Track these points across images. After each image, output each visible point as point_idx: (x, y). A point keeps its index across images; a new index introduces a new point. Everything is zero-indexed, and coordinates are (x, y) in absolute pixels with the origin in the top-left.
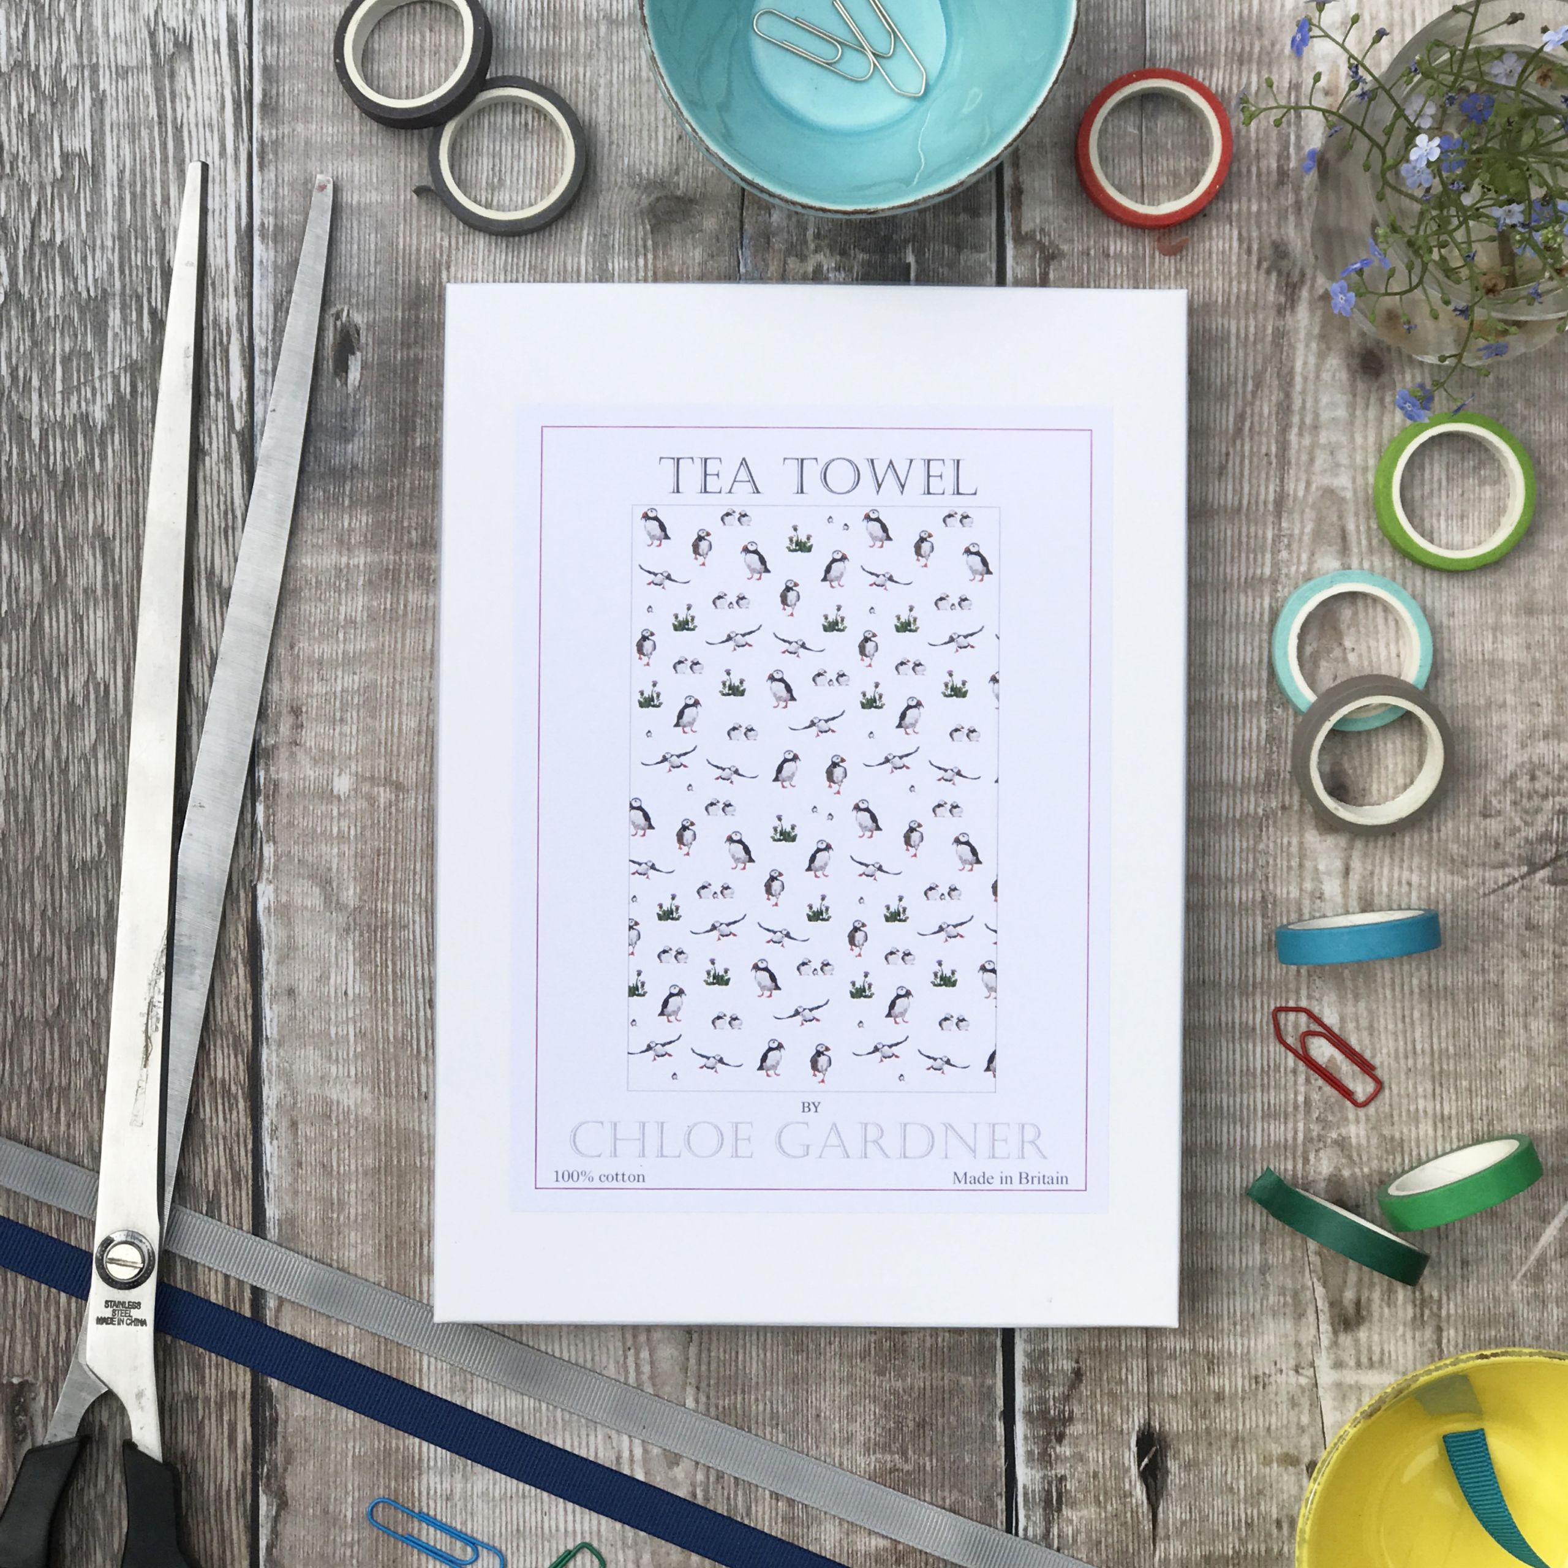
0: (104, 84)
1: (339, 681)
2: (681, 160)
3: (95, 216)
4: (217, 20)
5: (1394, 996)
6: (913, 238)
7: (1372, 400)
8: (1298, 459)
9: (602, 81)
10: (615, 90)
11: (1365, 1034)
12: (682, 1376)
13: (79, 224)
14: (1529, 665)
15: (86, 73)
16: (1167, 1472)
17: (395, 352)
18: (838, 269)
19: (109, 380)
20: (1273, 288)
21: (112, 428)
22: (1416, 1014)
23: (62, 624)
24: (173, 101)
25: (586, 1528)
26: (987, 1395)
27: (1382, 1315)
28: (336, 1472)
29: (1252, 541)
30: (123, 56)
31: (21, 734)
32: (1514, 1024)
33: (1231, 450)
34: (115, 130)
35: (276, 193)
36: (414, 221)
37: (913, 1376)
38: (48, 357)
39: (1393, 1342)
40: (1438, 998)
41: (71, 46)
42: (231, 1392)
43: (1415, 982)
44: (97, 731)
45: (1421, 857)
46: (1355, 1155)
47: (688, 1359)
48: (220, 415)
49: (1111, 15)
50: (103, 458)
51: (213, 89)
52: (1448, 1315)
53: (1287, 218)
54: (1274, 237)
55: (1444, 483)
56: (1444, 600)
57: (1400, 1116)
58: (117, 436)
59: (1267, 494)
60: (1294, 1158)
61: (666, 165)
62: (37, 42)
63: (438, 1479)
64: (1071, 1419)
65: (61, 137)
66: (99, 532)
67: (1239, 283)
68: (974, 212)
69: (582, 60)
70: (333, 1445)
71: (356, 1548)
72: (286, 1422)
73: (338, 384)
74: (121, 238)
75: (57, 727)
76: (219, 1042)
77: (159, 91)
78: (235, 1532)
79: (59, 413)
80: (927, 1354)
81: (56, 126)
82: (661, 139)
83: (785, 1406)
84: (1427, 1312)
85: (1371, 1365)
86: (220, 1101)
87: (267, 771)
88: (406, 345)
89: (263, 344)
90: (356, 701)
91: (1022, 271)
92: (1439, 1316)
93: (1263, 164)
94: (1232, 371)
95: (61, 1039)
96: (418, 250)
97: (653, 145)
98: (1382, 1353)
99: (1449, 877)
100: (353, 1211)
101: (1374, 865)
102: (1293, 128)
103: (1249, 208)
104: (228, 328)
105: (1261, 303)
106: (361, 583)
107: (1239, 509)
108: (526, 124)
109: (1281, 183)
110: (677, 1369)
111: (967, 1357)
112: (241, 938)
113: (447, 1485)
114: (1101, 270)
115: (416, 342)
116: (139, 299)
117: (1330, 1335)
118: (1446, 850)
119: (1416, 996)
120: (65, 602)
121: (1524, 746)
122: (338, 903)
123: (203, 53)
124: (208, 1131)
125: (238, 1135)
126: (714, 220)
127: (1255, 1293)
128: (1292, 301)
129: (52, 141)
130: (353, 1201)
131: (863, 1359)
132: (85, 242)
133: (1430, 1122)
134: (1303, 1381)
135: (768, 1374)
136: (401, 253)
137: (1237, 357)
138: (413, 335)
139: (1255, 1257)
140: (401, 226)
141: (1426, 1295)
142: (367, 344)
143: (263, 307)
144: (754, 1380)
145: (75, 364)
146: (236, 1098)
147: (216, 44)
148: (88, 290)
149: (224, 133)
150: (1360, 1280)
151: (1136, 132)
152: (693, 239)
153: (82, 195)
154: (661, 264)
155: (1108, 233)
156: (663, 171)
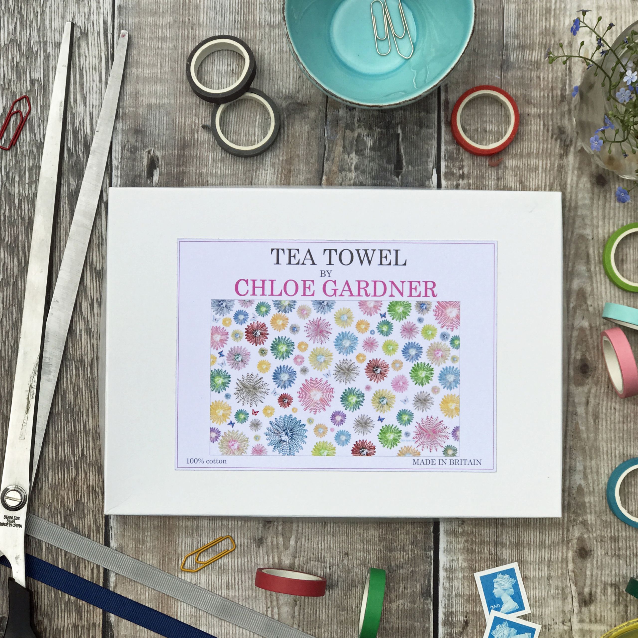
0: (50, 50)
2: (300, 87)
3: (44, 107)
4: (99, 23)
5: (607, 458)
6: (401, 123)
7: (601, 196)
9: (266, 52)
10: (272, 55)
11: (595, 475)
12: (292, 620)
13: (37, 111)
15: (42, 45)
17: (174, 168)
18: (368, 135)
20: (558, 147)
24: (79, 58)
26: (427, 631)
27: (601, 599)
30: (58, 38)
31: (7, 332)
34: (54, 70)
36: (183, 112)
38: (23, 168)
39: (606, 611)
41: (35, 34)
42: (93, 623)
43: (617, 452)
46: (590, 528)
47: (294, 613)
49: (489, 26)
51: (97, 53)
52: (630, 600)
53: (564, 116)
54: (559, 124)
60: (563, 529)
61: (294, 89)
62: (21, 31)
65: (30, 73)
67: (543, 144)
68: (428, 111)
69: (257, 42)
72: (117, 637)
73: (149, 182)
76: (91, 469)
79: (27, 192)
80: (400, 613)
81: (28, 67)
82: (292, 78)
83: (337, 634)
84: (621, 599)
85: (596, 622)
86: (91, 495)
88: (179, 165)
89: (117, 164)
91: (448, 138)
92: (626, 600)
93: (555, 92)
94: (540, 183)
96: (185, 124)
97: (288, 80)
99: (633, 406)
100: (148, 545)
101: (599, 400)
102: (568, 77)
103: (548, 112)
105: (553, 153)
108: (233, 70)
109: (562, 100)
110: (290, 617)
111: (417, 614)
114: (483, 138)
115: (183, 164)
117: (578, 608)
119: (617, 458)
123: (93, 37)
124: (86, 508)
125: (98, 511)
126: (314, 113)
127: (545, 588)
128: (566, 153)
129: (26, 74)
130: (148, 539)
132: (40, 118)
134: (566, 628)
135: (330, 620)
136: (177, 125)
137: (542, 177)
138: (182, 161)
139: (545, 572)
140: (178, 114)
141: (621, 591)
142: (162, 165)
143: (117, 148)
144: (324, 622)
145: (34, 171)
146: (98, 494)
147: (99, 33)
148: (41, 139)
149: (101, 72)
150: (591, 584)
151: (499, 77)
152: (305, 121)
153: (39, 98)
154: (290, 132)
155: (486, 121)
156: (292, 92)
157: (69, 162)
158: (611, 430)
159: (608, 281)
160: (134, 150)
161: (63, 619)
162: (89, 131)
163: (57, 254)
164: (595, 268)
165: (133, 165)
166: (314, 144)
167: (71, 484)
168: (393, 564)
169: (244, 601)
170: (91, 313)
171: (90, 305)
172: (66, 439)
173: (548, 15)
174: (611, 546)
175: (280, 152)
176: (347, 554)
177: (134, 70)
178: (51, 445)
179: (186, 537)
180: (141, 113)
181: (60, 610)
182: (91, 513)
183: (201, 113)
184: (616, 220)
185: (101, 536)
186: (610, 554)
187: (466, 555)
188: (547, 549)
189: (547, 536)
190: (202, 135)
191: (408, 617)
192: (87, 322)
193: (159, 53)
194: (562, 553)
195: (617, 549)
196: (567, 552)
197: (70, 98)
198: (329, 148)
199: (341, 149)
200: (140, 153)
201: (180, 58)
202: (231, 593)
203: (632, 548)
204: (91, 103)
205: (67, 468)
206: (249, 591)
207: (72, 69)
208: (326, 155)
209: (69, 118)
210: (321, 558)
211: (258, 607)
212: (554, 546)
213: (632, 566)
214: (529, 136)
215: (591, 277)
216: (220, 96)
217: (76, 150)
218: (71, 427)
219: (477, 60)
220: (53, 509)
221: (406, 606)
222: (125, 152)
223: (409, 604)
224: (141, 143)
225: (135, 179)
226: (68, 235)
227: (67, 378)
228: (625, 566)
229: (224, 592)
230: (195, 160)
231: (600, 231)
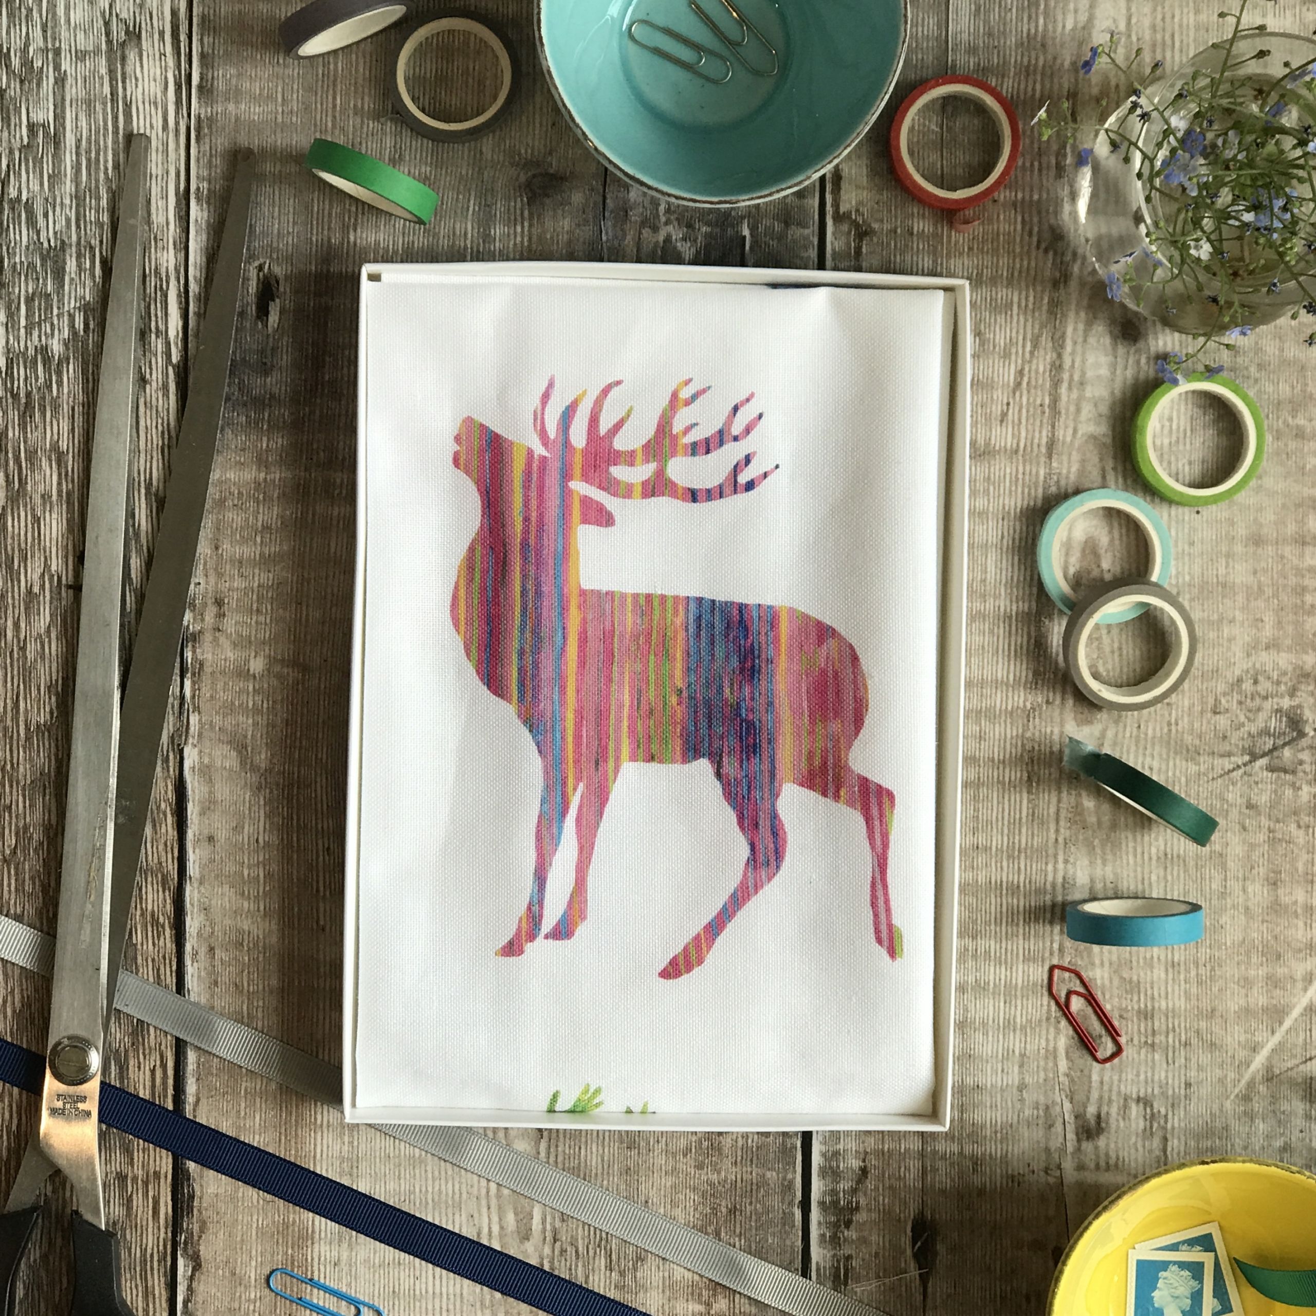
0: (65, 65)
1: (256, 579)
2: (554, 144)
3: (55, 178)
4: (162, 13)
5: (1135, 861)
6: (749, 215)
7: (1131, 361)
8: (1067, 410)
9: (488, 74)
13: (42, 184)
14: (1256, 588)
15: (50, 56)
16: (936, 1254)
17: (309, 299)
18: (684, 239)
19: (66, 318)
20: (1049, 265)
21: (68, 359)
22: (1154, 877)
23: (23, 524)
24: (124, 82)
25: (451, 1291)
26: (790, 1186)
27: (1118, 1127)
28: (242, 1240)
29: (1027, 477)
30: (82, 42)
32: (1235, 886)
33: (1011, 401)
34: (74, 105)
35: (210, 162)
37: (727, 1171)
38: (14, 297)
39: (1126, 1149)
40: (1172, 863)
41: (38, 32)
42: (155, 1172)
43: (1154, 850)
44: (51, 615)
45: (1161, 746)
48: (159, 350)
49: (920, 29)
50: (60, 384)
51: (158, 73)
52: (1173, 1128)
53: (1063, 206)
54: (1053, 221)
55: (1189, 433)
56: (1186, 530)
57: (1138, 962)
58: (71, 366)
59: (1040, 438)
61: (542, 147)
62: (9, 27)
63: (328, 1248)
64: (857, 1208)
65: (28, 110)
66: (55, 447)
67: (1022, 260)
70: (240, 1217)
71: (258, 1304)
72: (201, 1198)
73: (260, 325)
74: (78, 198)
75: (17, 612)
76: (149, 879)
77: (111, 72)
78: (157, 1288)
79: (22, 345)
80: (739, 1153)
81: (23, 100)
82: (537, 125)
84: (1155, 1125)
85: (1108, 1168)
86: (150, 929)
87: (194, 652)
88: (318, 294)
89: (197, 290)
90: (270, 595)
91: (840, 245)
92: (1165, 1128)
93: (1044, 160)
94: (1014, 334)
95: (17, 874)
96: (330, 214)
97: (531, 130)
98: (1118, 1159)
99: (1184, 763)
103: (1031, 196)
104: (167, 276)
105: (1040, 276)
106: (276, 495)
107: (1017, 452)
109: (1060, 175)
111: (772, 1155)
112: (170, 793)
113: (335, 1253)
114: (906, 246)
115: (327, 293)
116: (92, 248)
117: (1075, 1142)
118: (1182, 740)
119: (1154, 862)
120: (25, 506)
121: (1249, 655)
122: (252, 765)
123: (150, 40)
124: (139, 953)
125: (164, 958)
126: (581, 195)
127: (1013, 1106)
128: (1065, 277)
129: (20, 113)
130: (260, 1015)
131: (685, 1155)
132: (47, 200)
133: (1163, 968)
134: (1051, 1180)
135: (606, 1166)
136: (316, 217)
137: (1018, 323)
138: (324, 287)
139: (1014, 1077)
140: (316, 194)
141: (1155, 1111)
142: (285, 292)
144: (594, 1171)
145: (37, 303)
146: (163, 926)
147: (162, 34)
148: (49, 241)
149: (166, 110)
150: (1101, 1098)
151: (938, 130)
152: (563, 210)
153: (45, 159)
154: (535, 231)
155: (913, 214)
156: (539, 152)
166: (581, 254)
171: (147, 565)
173: (1033, 10)
174: (1139, 1026)
177: (231, 106)
179: (331, 1010)
186: (1136, 1041)
188: (1018, 1032)
189: (1019, 1008)
190: (364, 236)
191: (755, 1161)
192: (141, 599)
193: (280, 74)
194: (1047, 1040)
195: (1150, 1031)
196: (1055, 1038)
200: (242, 269)
201: (320, 83)
203: (1177, 1030)
207: (109, 105)
212: (1031, 1028)
214: (995, 244)
221: (750, 1141)
228: (1165, 1065)
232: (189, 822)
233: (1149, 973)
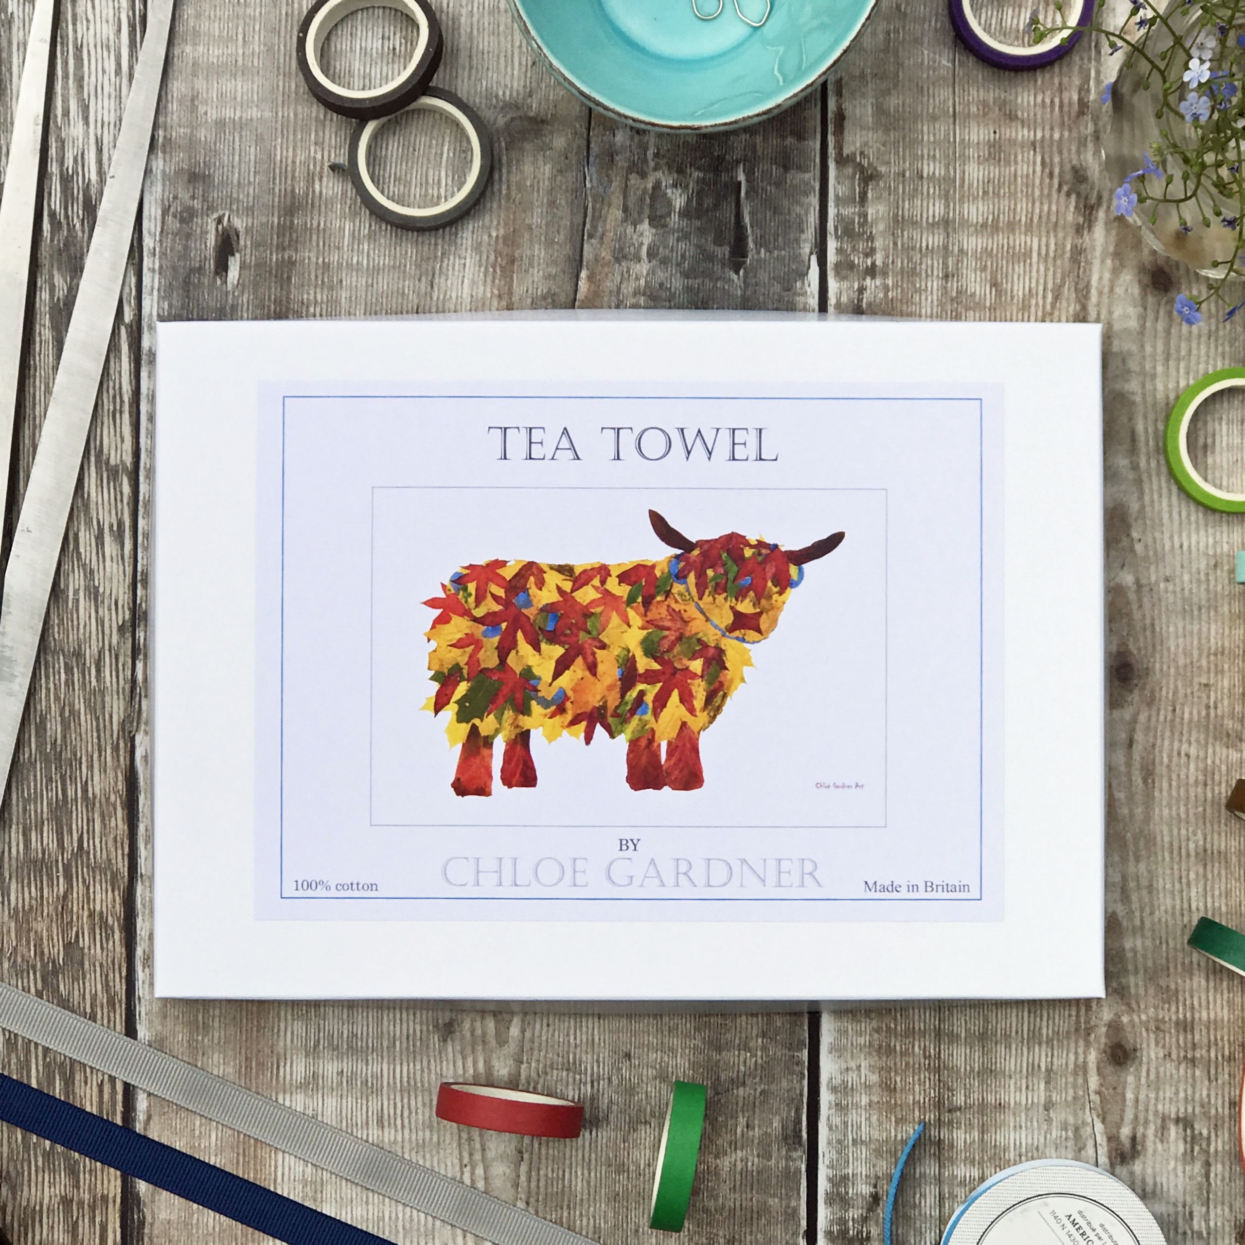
2: (534, 84)
5: (1172, 858)
6: (745, 160)
7: (1162, 313)
9: (464, 11)
10: (475, 19)
11: (1144, 892)
12: (513, 1191)
17: (271, 254)
18: (675, 186)
20: (1072, 209)
22: (1192, 876)
24: (74, 24)
26: (794, 1214)
27: (1155, 1151)
36: (291, 137)
39: (1165, 1175)
42: (102, 1196)
43: (1192, 846)
45: (1199, 732)
46: (1133, 1003)
47: (519, 1176)
51: (111, 13)
52: (1216, 1151)
53: (1085, 145)
54: (1075, 162)
57: (1176, 968)
61: (521, 89)
64: (868, 1239)
67: (1042, 203)
68: (800, 136)
72: (152, 1225)
73: (219, 282)
76: (98, 878)
80: (738, 1177)
82: (517, 65)
83: (606, 1222)
84: (1197, 1148)
86: (98, 931)
88: (281, 248)
89: (152, 245)
91: (842, 190)
92: (1207, 1152)
93: (1066, 96)
94: (1033, 285)
96: (294, 162)
97: (509, 69)
98: (1155, 1184)
99: (1225, 750)
100: (216, 1034)
101: (1155, 737)
102: (1094, 63)
103: (1051, 136)
105: (1061, 222)
108: (394, 49)
109: (1081, 113)
110: (509, 1185)
111: (774, 1181)
112: (120, 783)
114: (916, 190)
115: (290, 246)
118: (1222, 726)
119: (1192, 859)
124: (87, 959)
125: (113, 964)
126: (563, 139)
127: (1039, 1128)
128: (1090, 222)
130: (216, 1025)
133: (1203, 975)
135: (592, 1191)
136: (278, 165)
137: (1038, 271)
138: (287, 239)
139: (1040, 1093)
140: (279, 140)
141: (1196, 1132)
142: (245, 246)
143: (152, 211)
144: (579, 1196)
146: (113, 929)
149: (120, 54)
150: (1136, 1118)
151: (950, 65)
152: (544, 156)
154: (514, 178)
155: (922, 156)
156: (518, 94)
157: (52, 240)
158: (1178, 800)
159: (1174, 489)
160: (187, 216)
161: (39, 1187)
162: (94, 177)
163: (27, 432)
164: (1148, 462)
165: (186, 247)
166: (563, 202)
167: (56, 908)
168: (723, 1077)
169: (413, 1153)
170: (97, 553)
171: (97, 538)
172: (45, 816)
174: (1178, 1040)
175: (491, 221)
176: (628, 1056)
177: (188, 49)
178: (14, 827)
179: (293, 1020)
180: (203, 139)
181: (33, 1168)
182: (98, 969)
183: (327, 140)
184: (1193, 363)
185: (118, 1017)
186: (1174, 1056)
187: (877, 1058)
188: (1044, 1046)
189: (1045, 1019)
190: (331, 185)
191: (755, 1187)
192: (90, 574)
193: (241, 13)
194: (1076, 1053)
195: (1189, 1045)
196: (1085, 1053)
197: (56, 108)
198: (594, 212)
199: (619, 214)
200: (200, 221)
201: (283, 23)
202: (388, 1136)
203: (1220, 1044)
204: (99, 119)
205: (48, 875)
206: (424, 1131)
207: (59, 48)
208: (588, 226)
209: (54, 150)
210: (574, 1063)
211: (443, 1166)
212: (1058, 1041)
213: (1220, 1082)
214: (1012, 187)
215: (1139, 482)
216: (368, 105)
217: (67, 216)
218: (54, 793)
219: (904, 28)
220: (19, 960)
221: (750, 1164)
222: (170, 219)
223: (756, 1160)
224: (204, 201)
225: (189, 276)
226: (50, 393)
227: (48, 690)
228: (1206, 1083)
229: (374, 1134)
230: (314, 238)
231: (1160, 386)
232: (141, 815)
233: (1188, 981)
